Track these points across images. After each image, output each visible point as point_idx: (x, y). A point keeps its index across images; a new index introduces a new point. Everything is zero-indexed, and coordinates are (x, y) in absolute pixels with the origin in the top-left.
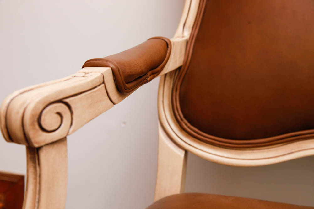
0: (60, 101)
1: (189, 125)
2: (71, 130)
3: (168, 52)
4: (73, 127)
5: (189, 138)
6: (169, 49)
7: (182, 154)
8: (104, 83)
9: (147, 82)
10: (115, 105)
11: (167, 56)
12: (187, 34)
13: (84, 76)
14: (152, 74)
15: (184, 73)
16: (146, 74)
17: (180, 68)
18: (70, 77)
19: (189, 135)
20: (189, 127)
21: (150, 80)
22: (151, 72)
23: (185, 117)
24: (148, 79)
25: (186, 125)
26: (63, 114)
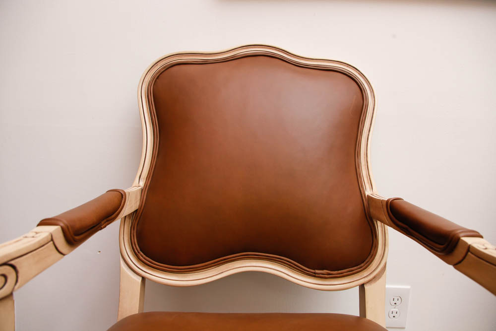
0: (5, 264)
1: (144, 256)
2: (16, 287)
3: (123, 201)
4: (18, 284)
5: (144, 266)
6: (124, 199)
7: (139, 280)
8: (52, 240)
9: (101, 229)
10: (66, 256)
11: (122, 205)
12: (142, 184)
13: (33, 237)
14: (107, 221)
15: (140, 215)
16: (99, 223)
17: (136, 211)
18: (21, 237)
19: (145, 264)
20: (144, 258)
21: (105, 227)
22: (105, 220)
23: (141, 250)
24: (102, 227)
25: (142, 256)
26: (7, 274)
